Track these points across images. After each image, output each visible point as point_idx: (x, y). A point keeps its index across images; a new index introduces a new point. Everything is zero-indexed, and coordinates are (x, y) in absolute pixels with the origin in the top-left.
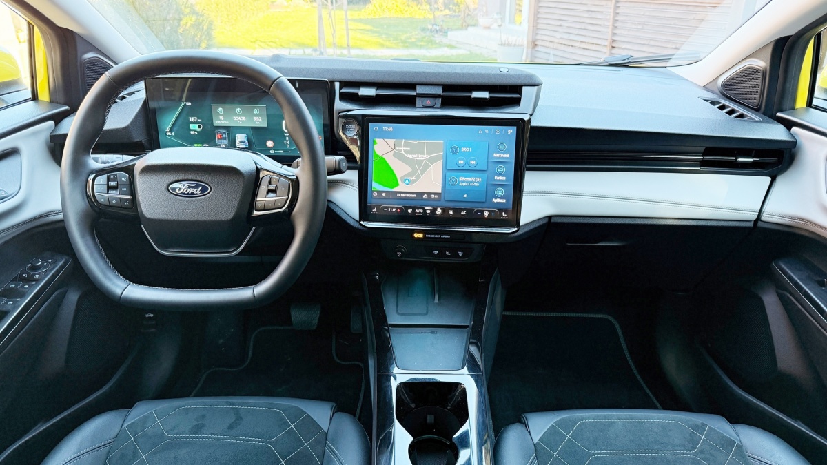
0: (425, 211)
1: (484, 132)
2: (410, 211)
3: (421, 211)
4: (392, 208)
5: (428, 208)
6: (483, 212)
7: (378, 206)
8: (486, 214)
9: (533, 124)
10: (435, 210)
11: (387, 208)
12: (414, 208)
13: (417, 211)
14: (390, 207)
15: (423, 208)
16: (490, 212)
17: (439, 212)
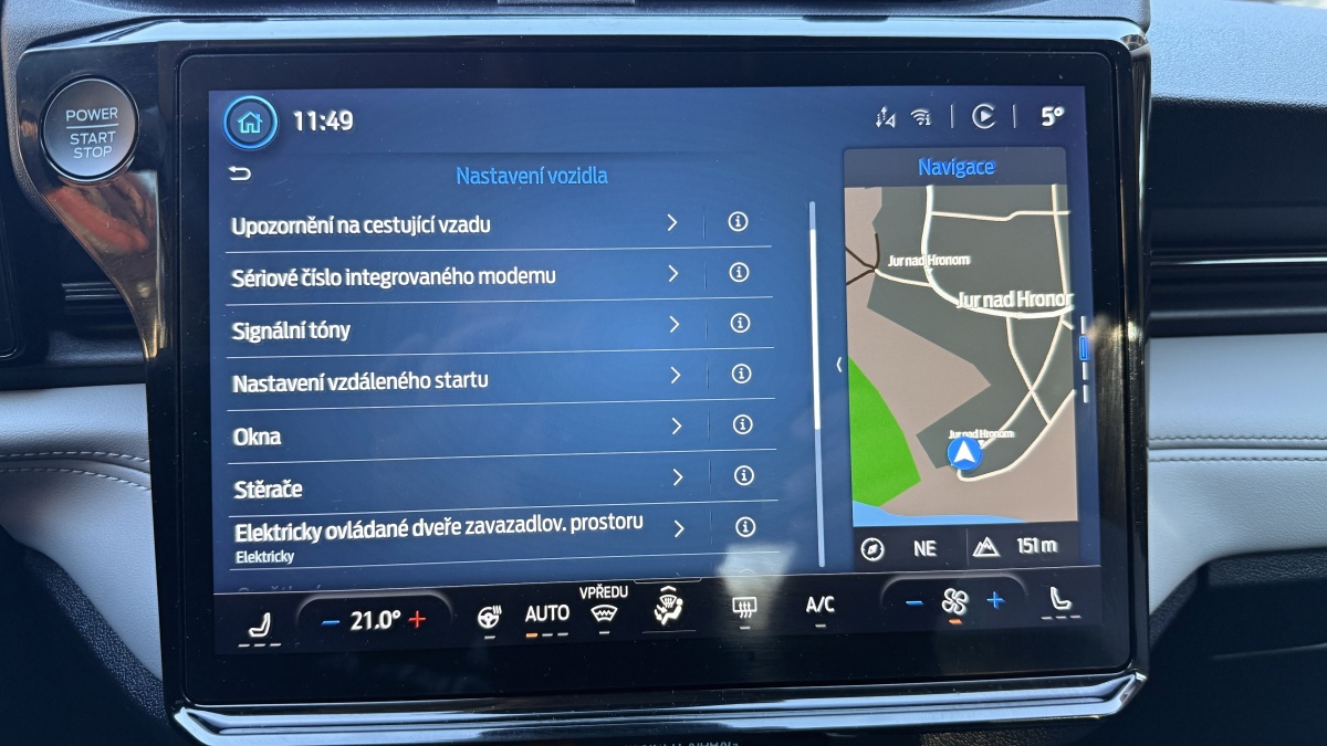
0: (582, 608)
1: (906, 121)
2: (489, 618)
3: (560, 611)
4: (376, 606)
5: (601, 591)
6: (934, 591)
7: (282, 607)
8: (955, 602)
9: (1165, 84)
10: (643, 598)
11: (344, 609)
12: (515, 599)
13: (532, 614)
14: (363, 605)
15: (566, 593)
16: (976, 589)
17: (669, 609)
